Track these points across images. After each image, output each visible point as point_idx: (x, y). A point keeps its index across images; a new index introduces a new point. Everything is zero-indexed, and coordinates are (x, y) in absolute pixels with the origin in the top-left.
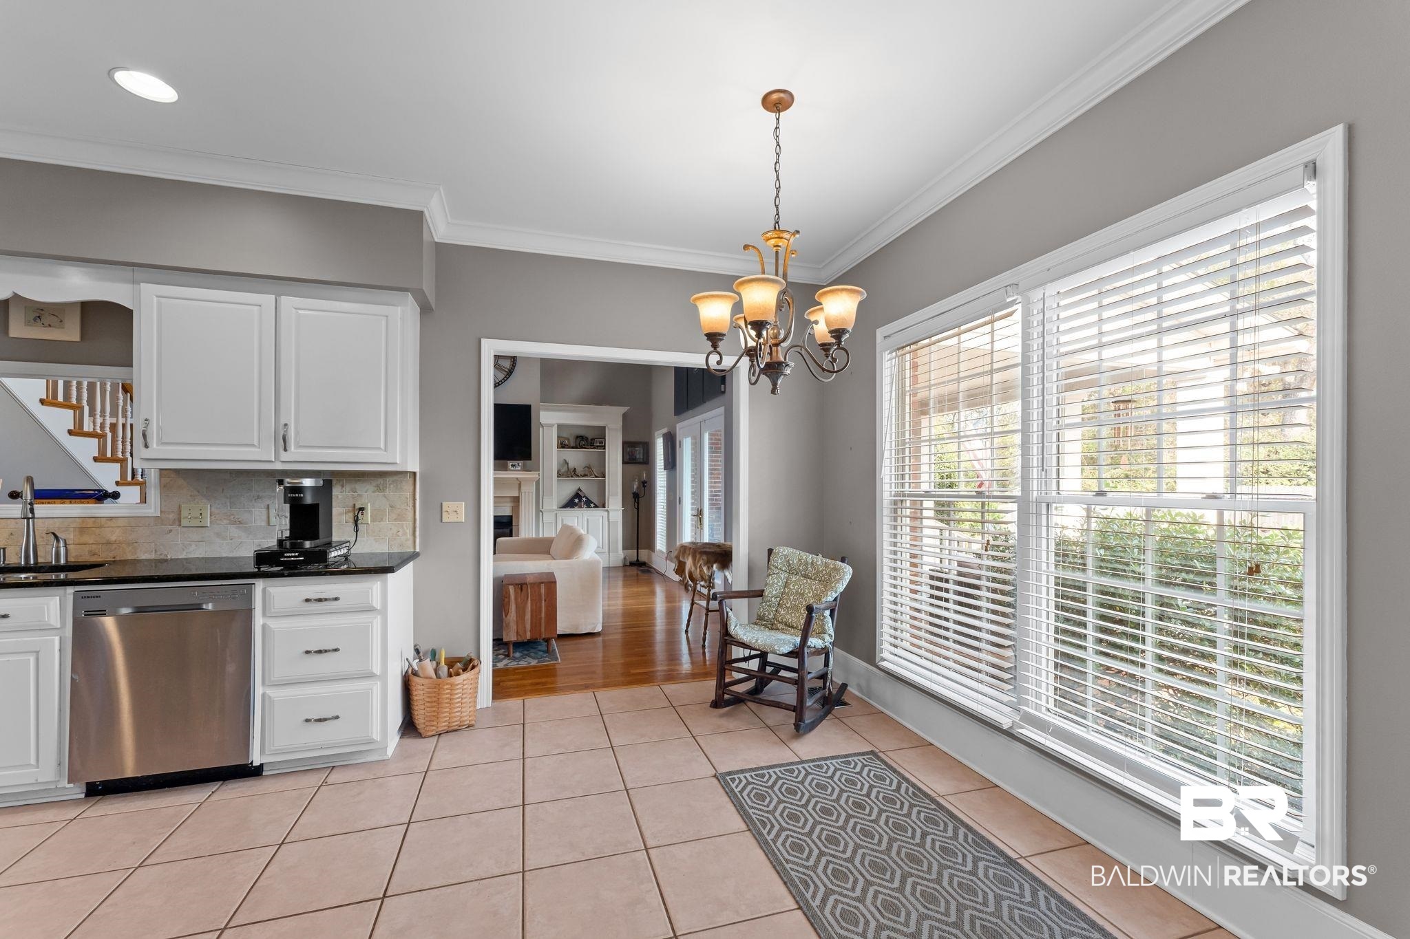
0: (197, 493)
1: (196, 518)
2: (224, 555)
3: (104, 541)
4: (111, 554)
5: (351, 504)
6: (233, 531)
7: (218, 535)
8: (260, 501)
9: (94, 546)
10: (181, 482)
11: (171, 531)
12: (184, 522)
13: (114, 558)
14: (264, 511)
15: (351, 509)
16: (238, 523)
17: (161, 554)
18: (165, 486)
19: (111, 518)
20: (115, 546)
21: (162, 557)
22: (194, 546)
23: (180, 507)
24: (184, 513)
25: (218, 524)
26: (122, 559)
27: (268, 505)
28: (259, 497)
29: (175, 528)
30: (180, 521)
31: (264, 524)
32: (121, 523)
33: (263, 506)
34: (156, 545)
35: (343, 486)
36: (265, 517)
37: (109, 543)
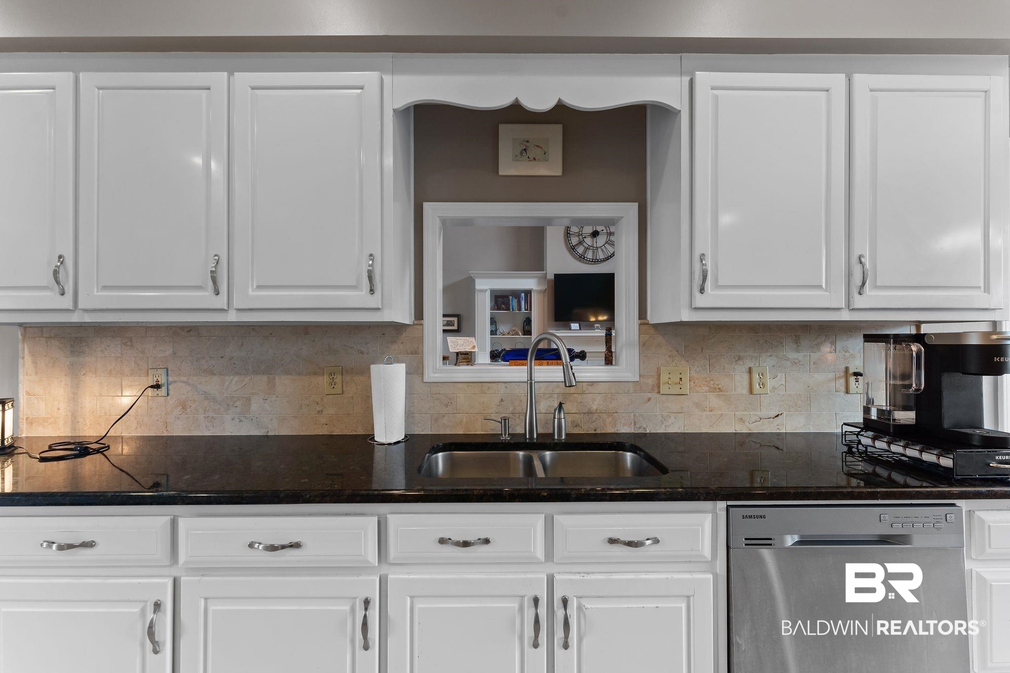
0: (676, 353)
1: (676, 384)
2: (704, 430)
3: (586, 410)
4: (593, 426)
5: (843, 368)
6: (714, 400)
7: (697, 405)
8: (741, 362)
9: (576, 415)
10: (660, 339)
11: (649, 399)
12: (664, 389)
13: (595, 430)
14: (746, 376)
15: (842, 374)
16: (718, 390)
17: (640, 428)
18: (644, 345)
19: (592, 383)
20: (596, 416)
21: (641, 431)
22: (673, 418)
23: (659, 369)
24: (664, 378)
25: (697, 392)
26: (604, 432)
27: (750, 368)
28: (740, 358)
29: (654, 395)
30: (659, 387)
31: (745, 391)
32: (601, 388)
33: (744, 370)
34: (634, 415)
35: (834, 343)
36: (746, 383)
37: (590, 413)
